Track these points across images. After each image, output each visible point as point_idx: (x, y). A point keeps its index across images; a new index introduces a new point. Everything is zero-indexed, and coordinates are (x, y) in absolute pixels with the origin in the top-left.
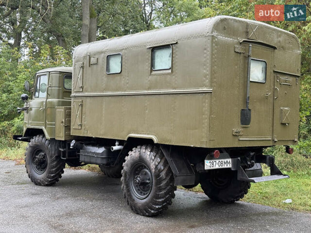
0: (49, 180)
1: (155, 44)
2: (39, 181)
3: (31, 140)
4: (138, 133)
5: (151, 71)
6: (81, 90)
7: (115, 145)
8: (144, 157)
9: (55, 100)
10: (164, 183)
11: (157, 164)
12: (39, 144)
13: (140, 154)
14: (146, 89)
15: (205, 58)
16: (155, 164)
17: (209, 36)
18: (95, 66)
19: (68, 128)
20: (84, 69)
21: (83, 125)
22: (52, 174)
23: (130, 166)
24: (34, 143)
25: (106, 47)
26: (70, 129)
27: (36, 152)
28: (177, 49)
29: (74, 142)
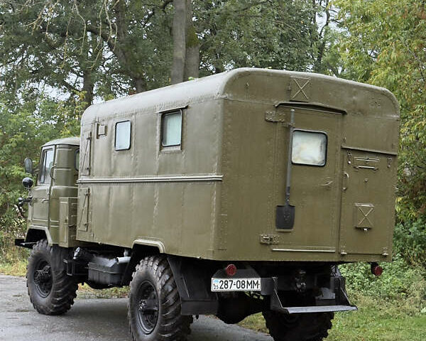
0: (55, 306)
1: (165, 108)
2: (42, 307)
3: (35, 247)
4: (145, 239)
5: (161, 147)
6: (88, 173)
7: (123, 256)
8: (151, 273)
9: (62, 188)
10: (172, 310)
11: (164, 283)
12: (42, 252)
13: (147, 268)
16: (161, 284)
17: (219, 99)
19: (73, 229)
20: (92, 142)
21: (89, 226)
22: (59, 297)
24: (37, 251)
26: (75, 231)
27: (41, 265)
28: (187, 116)
29: (78, 250)
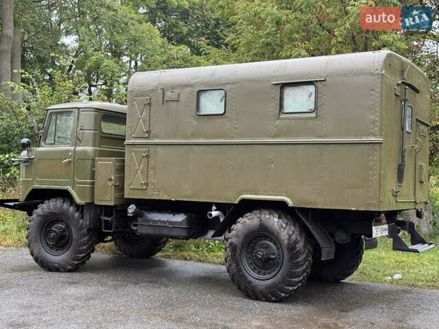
1: (286, 80)
4: (257, 194)
5: (280, 113)
6: (147, 136)
7: (211, 210)
9: (89, 148)
12: (56, 211)
13: (261, 220)
14: (269, 137)
15: (372, 100)
16: (288, 234)
17: (378, 74)
18: (174, 104)
20: (152, 107)
21: (150, 184)
23: (242, 237)
24: (47, 211)
25: (195, 79)
26: (123, 190)
27: (50, 224)
28: (325, 88)
29: (133, 207)
